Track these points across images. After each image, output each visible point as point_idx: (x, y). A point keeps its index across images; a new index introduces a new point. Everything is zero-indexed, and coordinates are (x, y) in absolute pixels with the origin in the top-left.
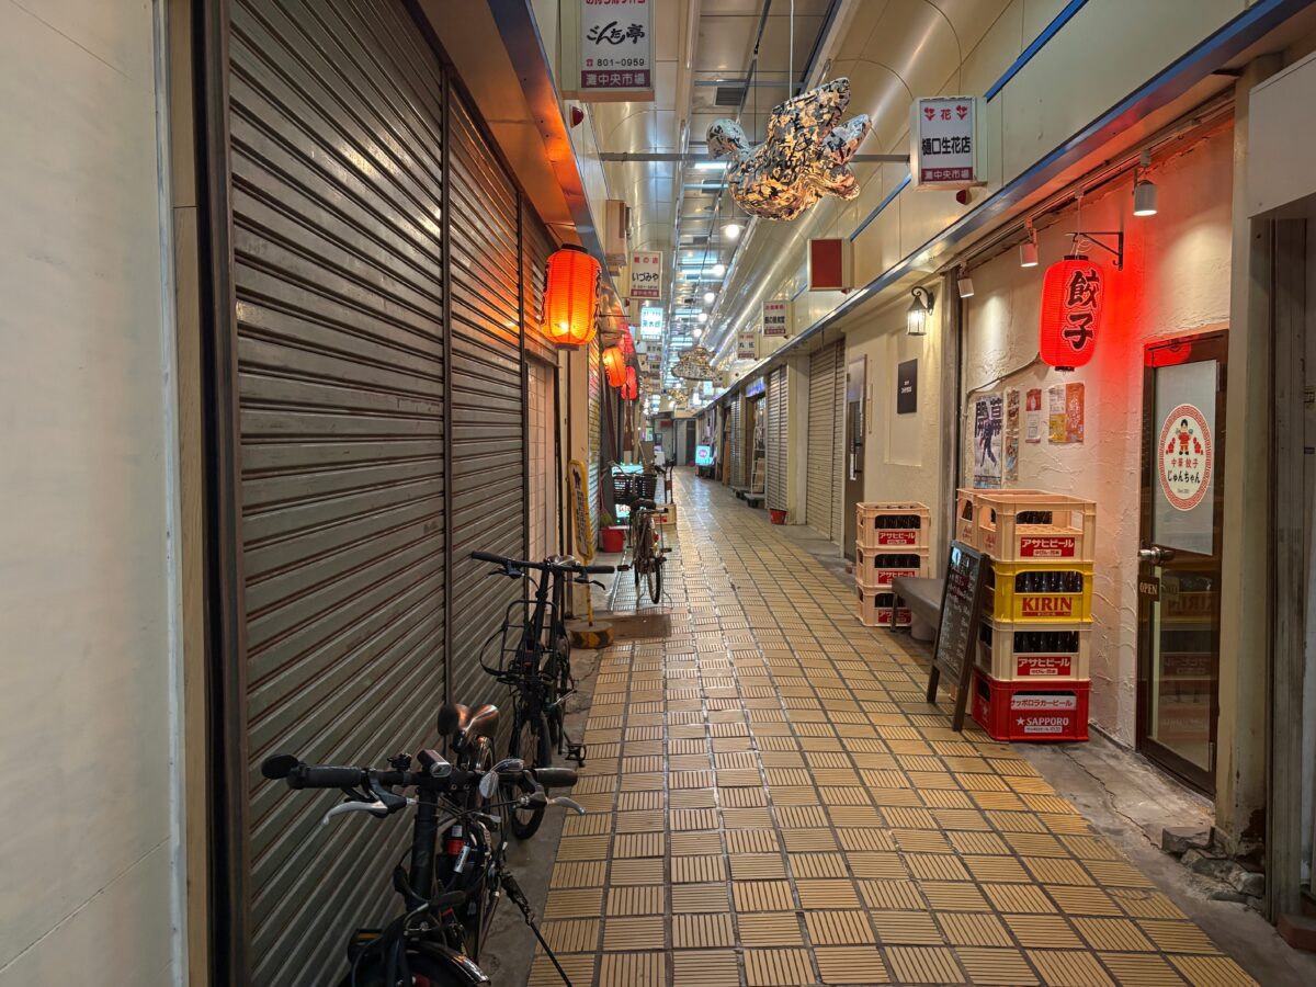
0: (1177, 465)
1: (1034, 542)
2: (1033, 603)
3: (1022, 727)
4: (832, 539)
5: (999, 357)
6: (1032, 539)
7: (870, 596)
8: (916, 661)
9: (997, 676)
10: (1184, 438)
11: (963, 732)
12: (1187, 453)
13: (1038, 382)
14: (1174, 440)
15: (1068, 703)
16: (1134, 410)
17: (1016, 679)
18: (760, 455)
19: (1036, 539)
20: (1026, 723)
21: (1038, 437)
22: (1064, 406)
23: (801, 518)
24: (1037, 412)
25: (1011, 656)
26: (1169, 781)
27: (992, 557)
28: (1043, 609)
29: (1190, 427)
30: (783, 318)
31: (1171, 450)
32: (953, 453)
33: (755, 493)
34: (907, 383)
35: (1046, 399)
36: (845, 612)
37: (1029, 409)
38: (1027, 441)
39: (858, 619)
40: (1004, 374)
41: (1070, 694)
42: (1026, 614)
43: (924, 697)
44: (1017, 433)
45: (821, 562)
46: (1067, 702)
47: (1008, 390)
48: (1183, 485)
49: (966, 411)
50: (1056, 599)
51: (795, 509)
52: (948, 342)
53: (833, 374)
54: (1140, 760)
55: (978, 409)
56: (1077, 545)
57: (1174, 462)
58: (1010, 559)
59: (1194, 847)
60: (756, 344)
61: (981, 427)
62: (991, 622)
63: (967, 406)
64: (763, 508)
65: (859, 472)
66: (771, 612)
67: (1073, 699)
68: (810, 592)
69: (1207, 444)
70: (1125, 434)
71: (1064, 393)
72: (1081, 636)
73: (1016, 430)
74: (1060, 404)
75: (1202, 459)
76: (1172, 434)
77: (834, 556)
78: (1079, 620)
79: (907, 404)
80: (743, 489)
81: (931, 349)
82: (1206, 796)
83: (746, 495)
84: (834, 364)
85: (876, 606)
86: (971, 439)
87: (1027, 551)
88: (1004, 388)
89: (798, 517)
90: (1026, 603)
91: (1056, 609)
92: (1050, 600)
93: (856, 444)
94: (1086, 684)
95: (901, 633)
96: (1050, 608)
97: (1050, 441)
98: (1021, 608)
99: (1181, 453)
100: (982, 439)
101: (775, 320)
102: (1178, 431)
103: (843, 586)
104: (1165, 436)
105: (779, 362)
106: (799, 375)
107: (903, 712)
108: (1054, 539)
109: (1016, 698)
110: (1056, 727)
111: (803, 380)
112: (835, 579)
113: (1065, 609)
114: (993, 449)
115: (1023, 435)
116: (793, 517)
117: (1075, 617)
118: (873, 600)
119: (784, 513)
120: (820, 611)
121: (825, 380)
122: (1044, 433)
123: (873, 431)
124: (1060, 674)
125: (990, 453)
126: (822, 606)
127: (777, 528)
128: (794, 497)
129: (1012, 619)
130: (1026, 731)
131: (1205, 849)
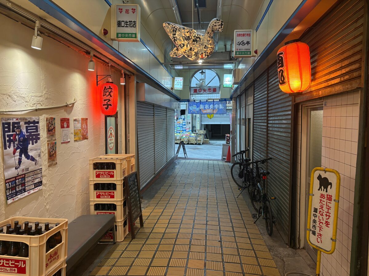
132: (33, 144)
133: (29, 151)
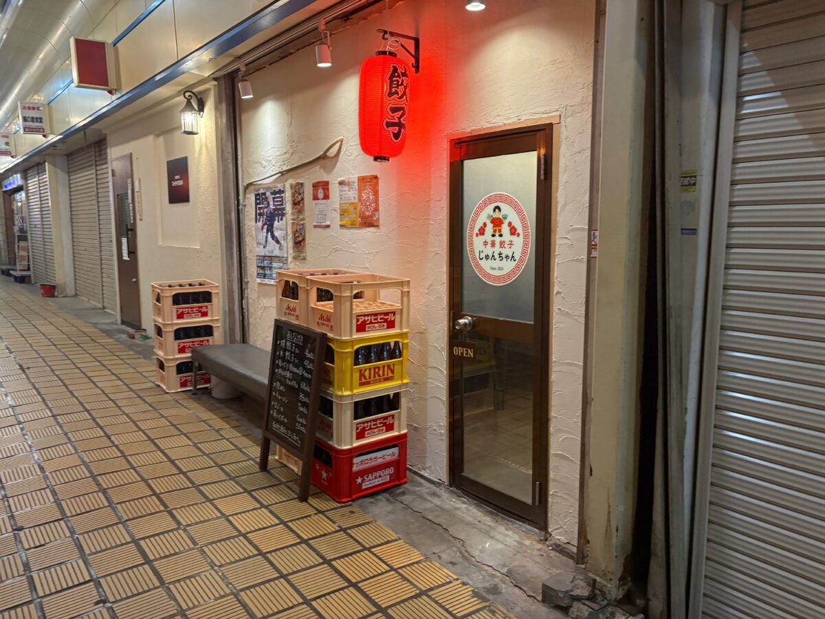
0: (489, 245)
1: (366, 318)
2: (367, 373)
3: (360, 485)
4: (104, 308)
5: (278, 153)
6: (365, 316)
7: (171, 367)
8: (228, 423)
9: (339, 443)
10: (497, 223)
11: (309, 501)
12: (501, 236)
13: (325, 175)
14: (485, 225)
15: (393, 454)
16: (439, 198)
17: (356, 444)
18: (23, 238)
19: (368, 315)
20: (363, 481)
21: (328, 223)
22: (356, 196)
23: (70, 291)
24: (325, 201)
25: (352, 423)
26: (488, 511)
27: (330, 335)
28: (375, 377)
29: (503, 212)
30: (41, 118)
31: (482, 231)
32: (235, 236)
33: (21, 270)
34: (177, 177)
35: (334, 190)
36: (144, 380)
37: (315, 198)
38: (315, 227)
39: (159, 386)
40: (285, 168)
41: (394, 446)
42: (362, 384)
43: (257, 468)
44: (303, 219)
45: (103, 331)
46: (391, 454)
47: (291, 181)
48: (497, 263)
49: (244, 201)
50: (384, 367)
51: (65, 284)
52: (224, 140)
53: (93, 171)
54: (455, 493)
55: (256, 199)
56: (398, 317)
57: (485, 243)
58: (348, 337)
59: (578, 599)
60: (12, 143)
61: (261, 214)
62: (331, 395)
63: (245, 197)
64: (30, 282)
65: (133, 252)
66: (71, 392)
67: (396, 450)
68: (104, 363)
69: (525, 227)
70: (428, 220)
71: (356, 184)
72: (402, 395)
73: (301, 217)
74: (352, 194)
75: (518, 242)
76: (483, 218)
77: (112, 323)
78: (399, 382)
79: (179, 195)
80: (9, 267)
81: (204, 148)
82: (529, 525)
83: (11, 272)
84: (94, 162)
85: (178, 374)
86: (252, 226)
87: (361, 328)
88: (286, 180)
89: (68, 289)
90: (362, 375)
91: (384, 375)
92: (379, 368)
93: (127, 229)
94: (405, 436)
95: (202, 395)
96: (379, 376)
97: (342, 226)
98: (358, 378)
99: (493, 236)
100: (264, 225)
101: (33, 119)
102: (489, 216)
103: (131, 353)
104: (474, 221)
105: (36, 159)
106: (58, 171)
107: (246, 491)
108: (380, 314)
109: (356, 460)
110: (385, 476)
111: (62, 176)
112: (122, 346)
113: (390, 374)
114: (277, 234)
115: (310, 220)
116: (63, 290)
117: (397, 380)
118: (175, 369)
119: (54, 287)
120: (120, 383)
121: (85, 177)
122: (335, 219)
123: (144, 218)
124: (387, 431)
125: (273, 237)
126: (121, 376)
127: (50, 301)
128: (62, 273)
129: (351, 390)
130: (364, 487)
131: (589, 599)
132: (278, 221)
133: (274, 229)
